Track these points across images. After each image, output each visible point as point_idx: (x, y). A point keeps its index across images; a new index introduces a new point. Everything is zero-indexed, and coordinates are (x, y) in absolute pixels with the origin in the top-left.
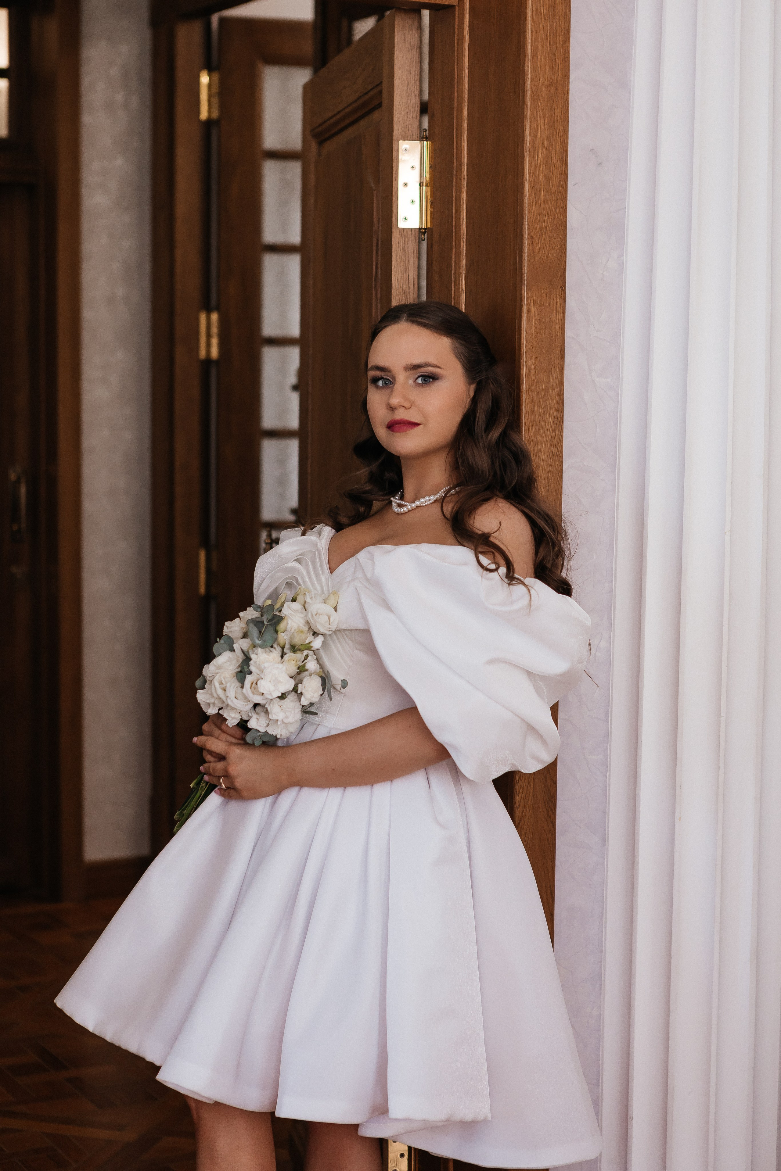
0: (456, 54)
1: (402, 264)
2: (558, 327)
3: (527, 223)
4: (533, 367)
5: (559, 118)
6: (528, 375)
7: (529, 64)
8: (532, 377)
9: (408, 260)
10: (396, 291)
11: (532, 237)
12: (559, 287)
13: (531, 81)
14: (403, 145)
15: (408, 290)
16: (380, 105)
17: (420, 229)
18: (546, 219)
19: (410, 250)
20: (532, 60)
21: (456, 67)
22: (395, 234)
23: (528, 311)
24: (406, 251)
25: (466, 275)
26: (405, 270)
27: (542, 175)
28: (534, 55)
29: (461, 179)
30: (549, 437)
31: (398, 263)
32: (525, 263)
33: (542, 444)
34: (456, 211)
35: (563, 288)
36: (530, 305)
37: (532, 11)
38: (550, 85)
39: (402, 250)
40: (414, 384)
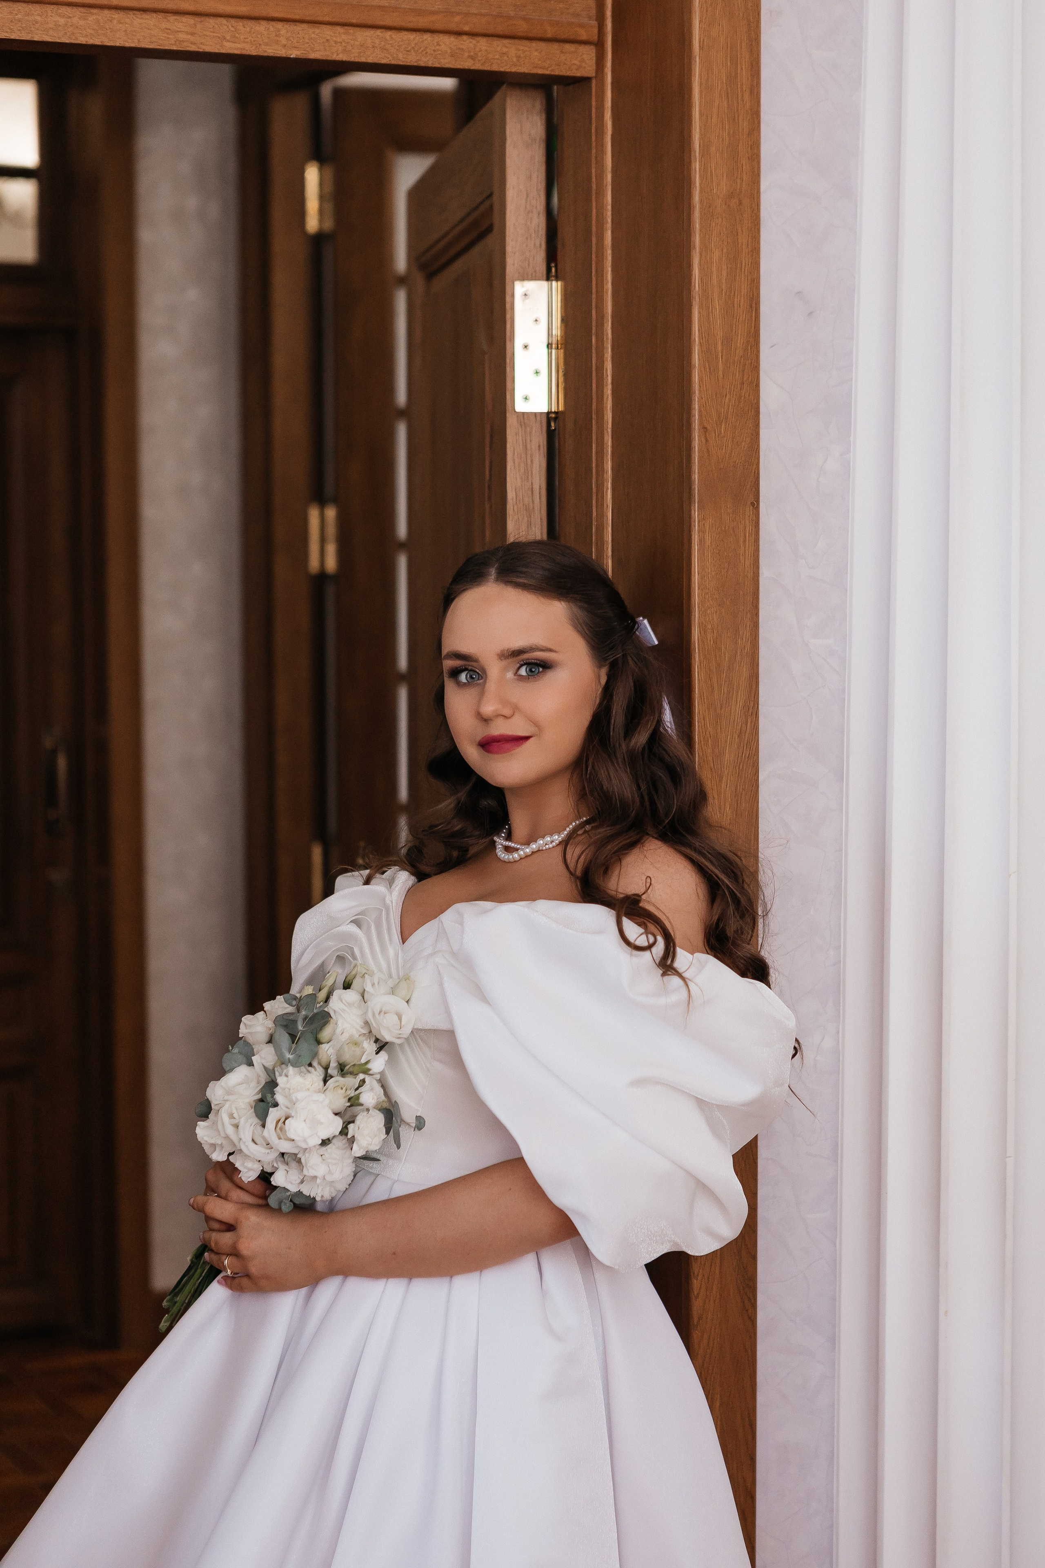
0: (594, 151)
1: (522, 464)
2: (747, 563)
3: (697, 407)
4: (709, 626)
6: (702, 640)
7: (696, 166)
8: (709, 641)
9: (532, 461)
10: (514, 507)
11: (705, 428)
12: (750, 503)
13: (701, 192)
14: (520, 288)
15: (530, 505)
16: (489, 230)
17: (548, 413)
18: (727, 400)
19: (534, 446)
20: (701, 161)
21: (593, 171)
22: (512, 423)
23: (702, 541)
24: (528, 446)
25: (612, 484)
26: (527, 475)
27: (720, 334)
28: (705, 151)
29: (603, 340)
30: (736, 732)
31: (517, 465)
32: (696, 468)
33: (726, 741)
34: (597, 387)
35: (755, 505)
36: (704, 532)
37: (701, 85)
38: (730, 196)
39: (521, 446)
40: (515, 677)
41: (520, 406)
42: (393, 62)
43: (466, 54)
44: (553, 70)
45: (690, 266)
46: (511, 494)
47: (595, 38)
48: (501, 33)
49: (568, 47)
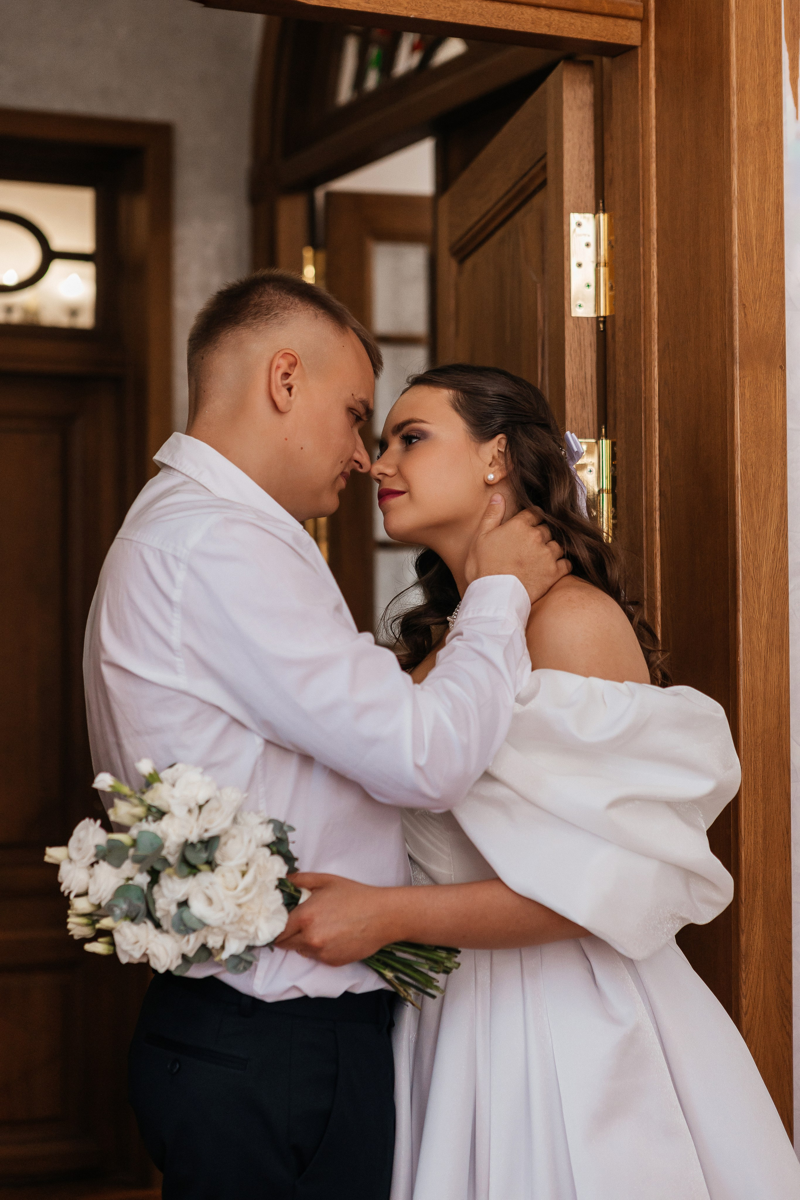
0: (640, 104)
1: (577, 359)
2: (778, 414)
3: (737, 288)
4: (749, 463)
5: (772, 163)
6: (744, 473)
7: (734, 99)
8: (749, 475)
9: (585, 355)
10: (571, 391)
11: (744, 305)
12: (778, 366)
13: (738, 119)
14: (574, 218)
15: (584, 390)
16: (544, 184)
17: (598, 318)
18: (760, 284)
19: (587, 343)
20: (738, 94)
21: (640, 119)
22: (569, 325)
23: (742, 395)
24: (582, 343)
25: (658, 363)
26: (581, 366)
27: (754, 232)
28: (741, 88)
29: (650, 249)
30: (771, 549)
31: (573, 358)
32: (737, 337)
33: (763, 556)
35: (783, 368)
36: (744, 388)
37: (737, 36)
38: (761, 124)
39: (576, 343)
41: (577, 312)
42: (488, 26)
43: (543, 23)
44: (608, 39)
45: (730, 178)
46: (569, 382)
47: (641, 15)
48: (571, 7)
49: (621, 22)
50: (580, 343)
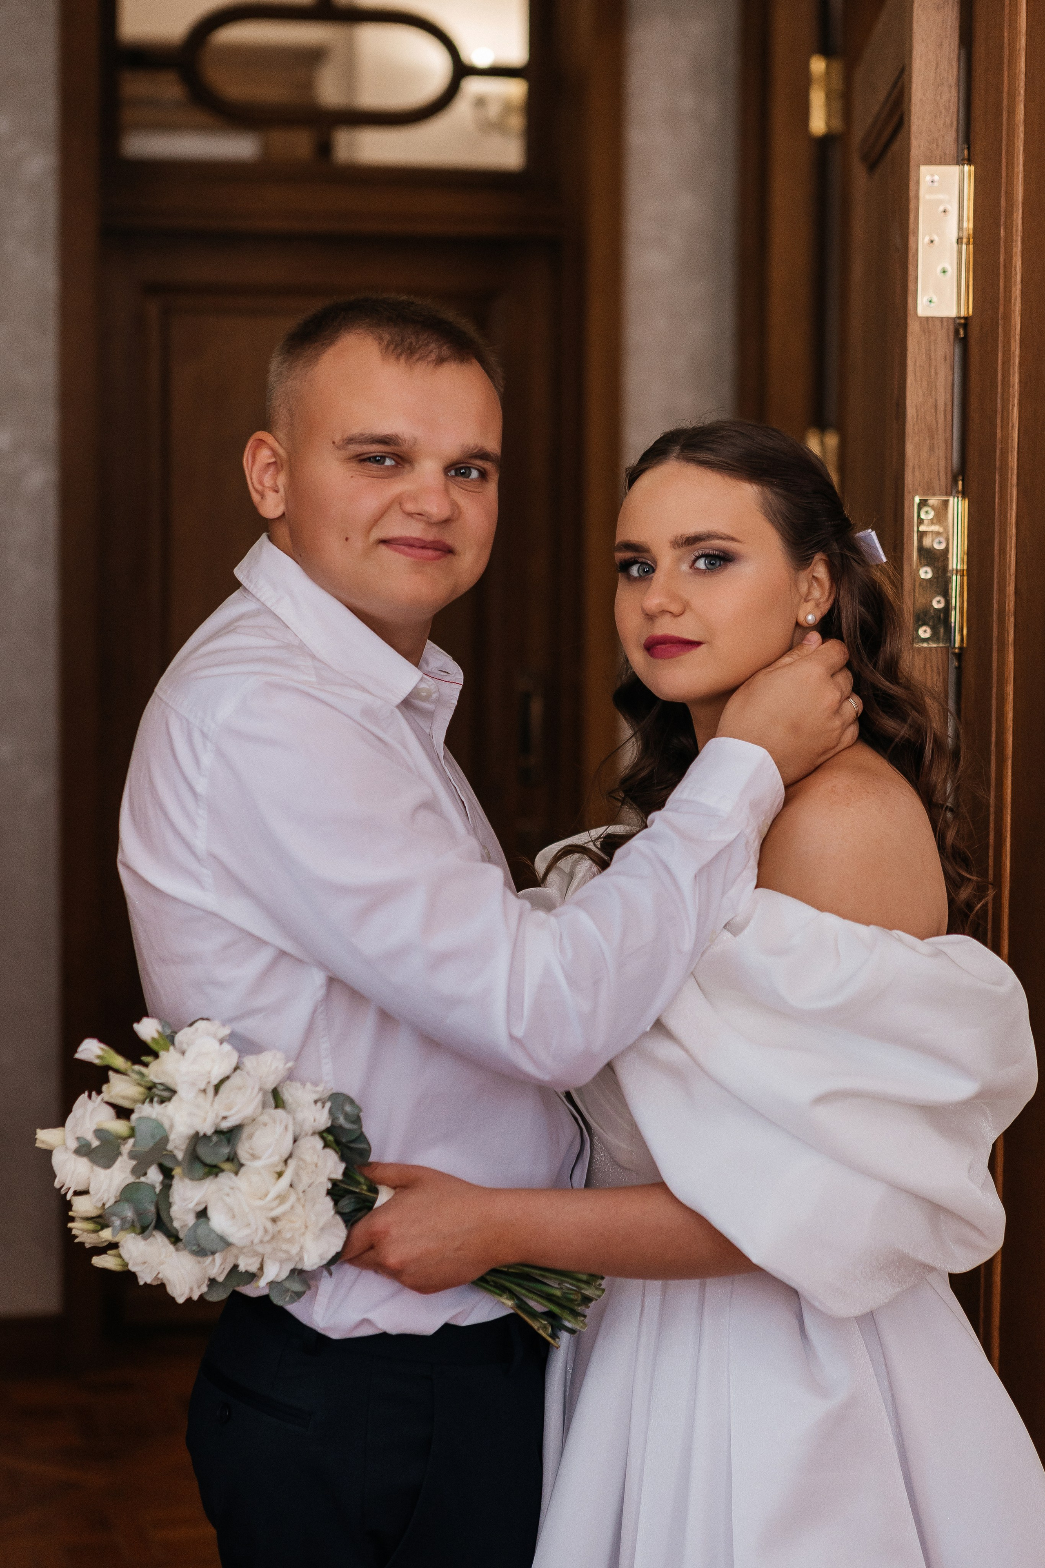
0: (1007, 11)
1: (926, 378)
14: (925, 174)
15: (934, 424)
17: (955, 318)
21: (1006, 34)
22: (913, 329)
34: (1004, 288)
39: (924, 357)
40: (691, 571)
41: (923, 310)
46: (910, 412)
50: (930, 357)
